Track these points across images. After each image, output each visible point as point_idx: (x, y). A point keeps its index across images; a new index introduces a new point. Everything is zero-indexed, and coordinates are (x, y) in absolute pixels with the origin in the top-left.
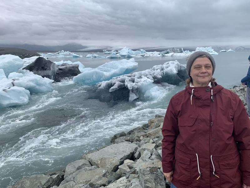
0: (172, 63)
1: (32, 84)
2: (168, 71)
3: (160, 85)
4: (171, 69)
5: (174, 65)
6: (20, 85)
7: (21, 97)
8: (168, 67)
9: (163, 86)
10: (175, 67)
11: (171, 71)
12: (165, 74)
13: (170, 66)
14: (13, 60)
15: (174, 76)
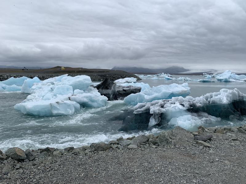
0: (224, 91)
1: (85, 100)
2: (215, 100)
3: (195, 114)
4: (220, 98)
5: (226, 94)
6: (74, 100)
7: (68, 110)
8: (217, 96)
9: (199, 116)
10: (227, 96)
11: (220, 100)
12: (212, 103)
13: (220, 94)
14: (84, 79)
15: (224, 107)
